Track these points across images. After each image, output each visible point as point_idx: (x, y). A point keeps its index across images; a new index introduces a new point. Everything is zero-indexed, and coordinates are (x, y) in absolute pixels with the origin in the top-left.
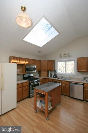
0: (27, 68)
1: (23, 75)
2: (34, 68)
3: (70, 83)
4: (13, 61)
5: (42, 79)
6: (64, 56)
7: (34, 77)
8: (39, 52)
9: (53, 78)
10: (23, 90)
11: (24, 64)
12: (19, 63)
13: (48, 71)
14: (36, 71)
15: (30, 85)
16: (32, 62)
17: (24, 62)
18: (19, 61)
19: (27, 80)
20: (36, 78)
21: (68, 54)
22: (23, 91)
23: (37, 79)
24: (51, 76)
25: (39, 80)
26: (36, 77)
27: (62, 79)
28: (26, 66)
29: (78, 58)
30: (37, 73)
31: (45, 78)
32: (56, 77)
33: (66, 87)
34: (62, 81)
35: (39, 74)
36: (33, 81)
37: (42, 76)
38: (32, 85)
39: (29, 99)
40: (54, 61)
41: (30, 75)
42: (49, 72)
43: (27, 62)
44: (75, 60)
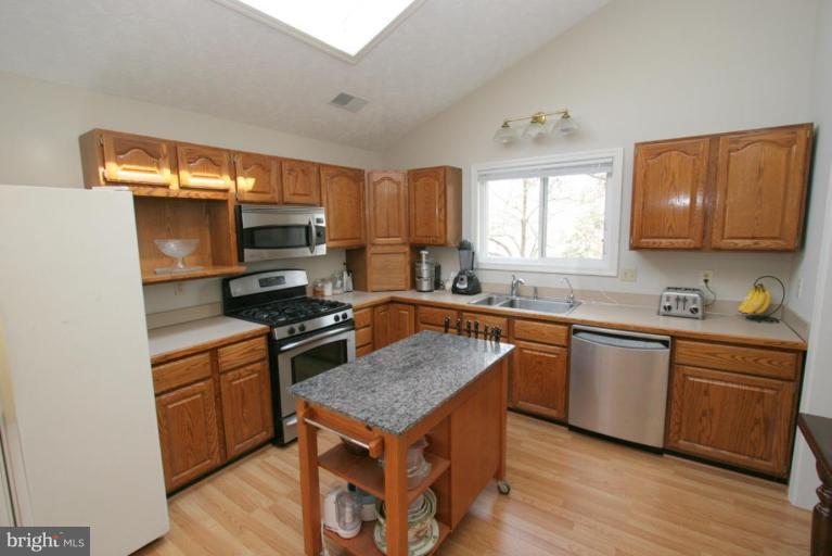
0: (246, 225)
1: (226, 282)
2: (308, 228)
3: (577, 331)
4: (113, 170)
5: (374, 307)
6: (535, 131)
7: (309, 294)
8: (342, 100)
9: (448, 298)
10: (218, 395)
11: (220, 196)
12: (174, 186)
13: (416, 249)
14: (321, 250)
15: (280, 358)
16: (289, 181)
17: (223, 181)
18: (175, 169)
19: (253, 319)
20: (322, 303)
21: (566, 116)
22: (220, 407)
23: (334, 306)
24: (437, 284)
25: (350, 313)
26: (329, 293)
27: (512, 304)
28: (238, 212)
29: (637, 145)
30: (338, 264)
31: (392, 301)
32: (475, 288)
33: (540, 363)
34: (518, 322)
35: (349, 272)
36: (296, 326)
37: (375, 287)
38: (294, 354)
39: (274, 456)
40: (458, 173)
41: (280, 280)
42: (424, 253)
43: (246, 183)
44: (611, 164)
